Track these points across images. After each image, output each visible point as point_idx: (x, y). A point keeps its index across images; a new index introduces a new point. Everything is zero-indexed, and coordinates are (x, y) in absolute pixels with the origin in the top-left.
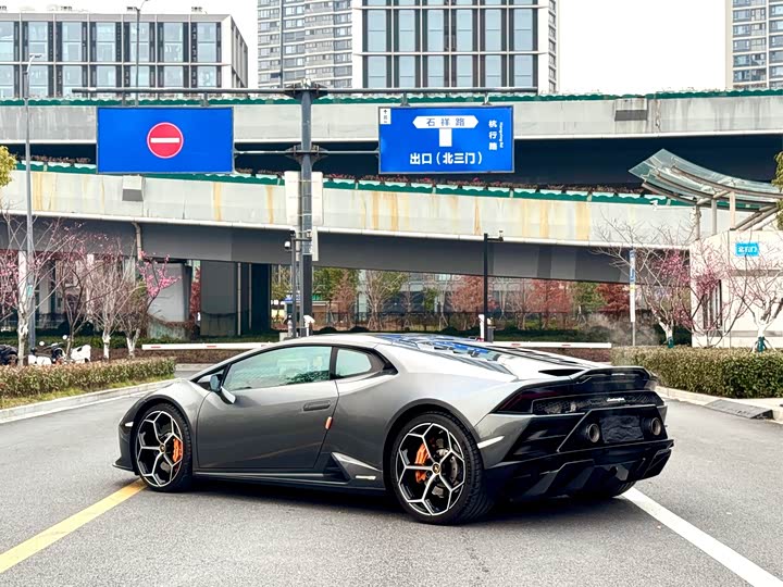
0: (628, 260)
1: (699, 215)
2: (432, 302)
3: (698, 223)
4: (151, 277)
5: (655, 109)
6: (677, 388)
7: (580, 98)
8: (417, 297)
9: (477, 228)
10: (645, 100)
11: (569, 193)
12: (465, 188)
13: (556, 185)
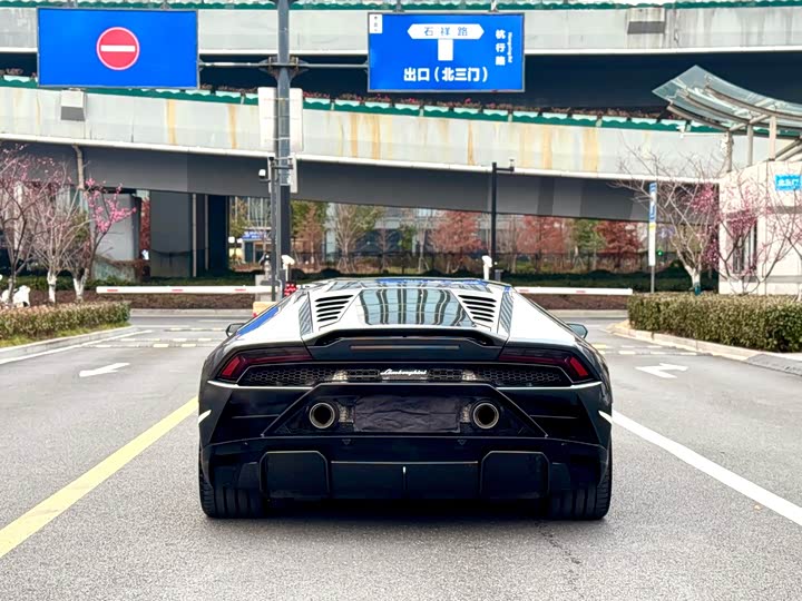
1: (731, 144)
2: (410, 241)
3: (730, 152)
4: (100, 209)
5: (674, 19)
6: (710, 340)
7: (588, 6)
8: (394, 235)
9: (471, 157)
10: (663, 10)
11: (576, 117)
12: (457, 110)
13: (562, 107)
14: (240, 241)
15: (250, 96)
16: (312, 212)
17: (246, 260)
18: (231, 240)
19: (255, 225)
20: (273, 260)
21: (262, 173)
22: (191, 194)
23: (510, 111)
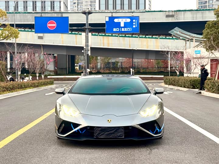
0: (168, 55)
1: (186, 43)
2: (117, 64)
3: (186, 45)
4: (48, 59)
5: (176, 14)
6: (180, 87)
7: (157, 11)
8: (114, 63)
9: (130, 46)
10: (174, 12)
11: (154, 37)
12: (127, 36)
13: (150, 35)
14: (78, 65)
15: (80, 33)
16: (94, 58)
17: (79, 69)
18: (76, 65)
19: (81, 61)
20: (85, 70)
21: (83, 51)
22: (66, 55)
23: (139, 36)
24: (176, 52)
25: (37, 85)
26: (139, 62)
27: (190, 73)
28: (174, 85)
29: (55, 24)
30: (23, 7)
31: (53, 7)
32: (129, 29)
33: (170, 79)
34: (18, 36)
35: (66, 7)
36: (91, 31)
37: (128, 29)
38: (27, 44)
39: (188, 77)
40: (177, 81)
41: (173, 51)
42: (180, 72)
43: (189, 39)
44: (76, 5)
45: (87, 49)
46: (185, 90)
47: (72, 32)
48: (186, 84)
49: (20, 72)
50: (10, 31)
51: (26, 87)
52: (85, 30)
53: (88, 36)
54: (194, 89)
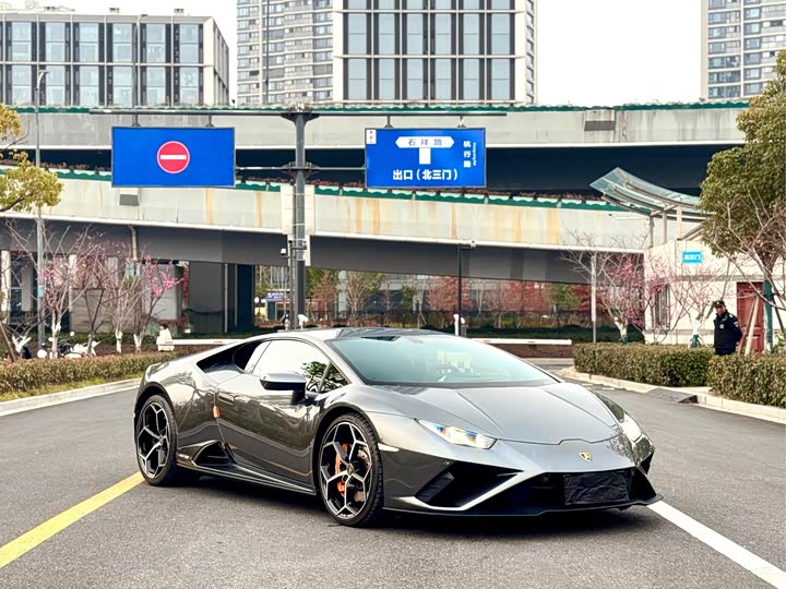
0: (589, 265)
1: (652, 224)
2: (411, 300)
3: (651, 232)
4: (156, 279)
5: (622, 119)
6: (627, 379)
7: (552, 109)
8: (397, 295)
9: (454, 233)
10: (613, 111)
11: (540, 200)
12: (443, 195)
13: (529, 192)
14: (264, 301)
15: (274, 185)
16: (326, 276)
17: (269, 317)
18: (257, 300)
19: (276, 287)
20: (292, 319)
21: (283, 251)
22: (223, 264)
23: (487, 195)
24: (615, 257)
25: (117, 370)
26: (489, 291)
27: (666, 333)
28: (609, 374)
29: (184, 153)
30: (63, 88)
31: (173, 88)
32: (449, 171)
33: (594, 352)
34: (59, 197)
35: (224, 86)
36: (313, 178)
37: (447, 175)
38: (87, 224)
39: (657, 344)
40: (618, 357)
41: (603, 253)
42: (630, 328)
43: (661, 209)
44: (260, 79)
45: (300, 243)
46: (645, 391)
47: (243, 181)
48: (649, 370)
49: (59, 324)
50: (30, 180)
51: (81, 379)
52: (292, 174)
53: (303, 197)
54: (676, 386)
